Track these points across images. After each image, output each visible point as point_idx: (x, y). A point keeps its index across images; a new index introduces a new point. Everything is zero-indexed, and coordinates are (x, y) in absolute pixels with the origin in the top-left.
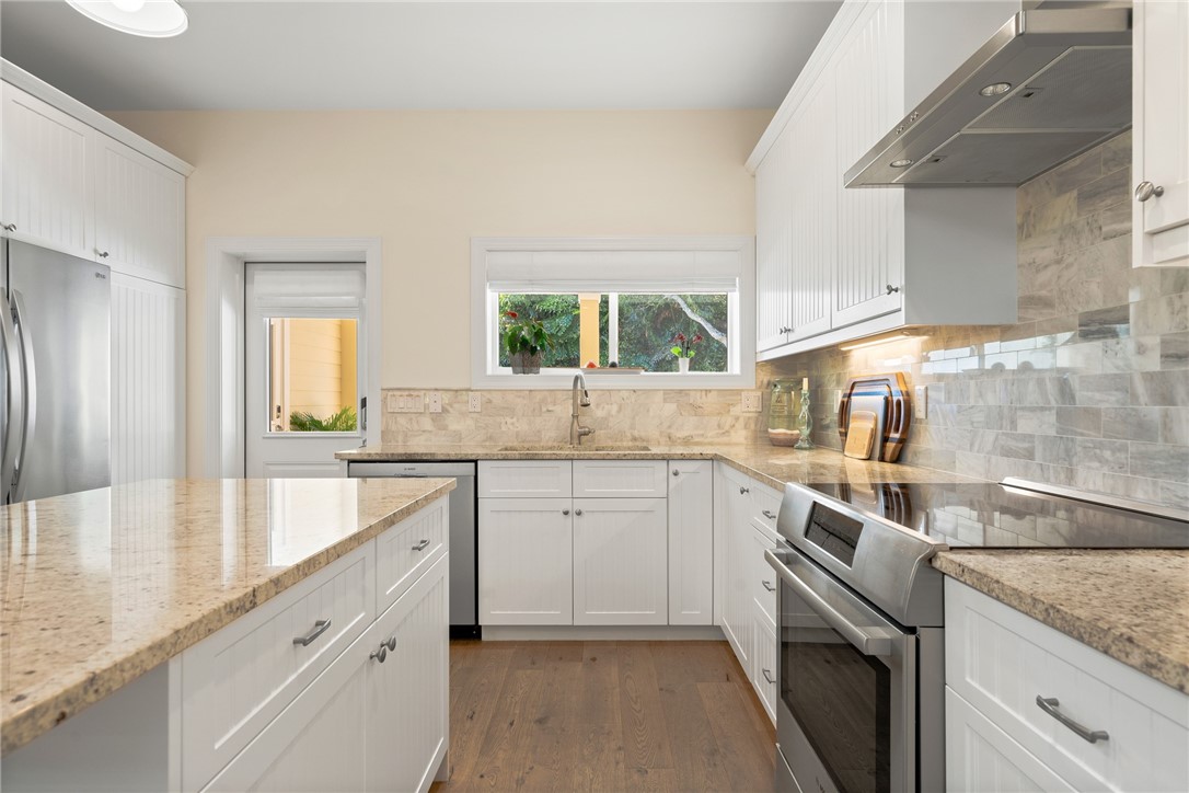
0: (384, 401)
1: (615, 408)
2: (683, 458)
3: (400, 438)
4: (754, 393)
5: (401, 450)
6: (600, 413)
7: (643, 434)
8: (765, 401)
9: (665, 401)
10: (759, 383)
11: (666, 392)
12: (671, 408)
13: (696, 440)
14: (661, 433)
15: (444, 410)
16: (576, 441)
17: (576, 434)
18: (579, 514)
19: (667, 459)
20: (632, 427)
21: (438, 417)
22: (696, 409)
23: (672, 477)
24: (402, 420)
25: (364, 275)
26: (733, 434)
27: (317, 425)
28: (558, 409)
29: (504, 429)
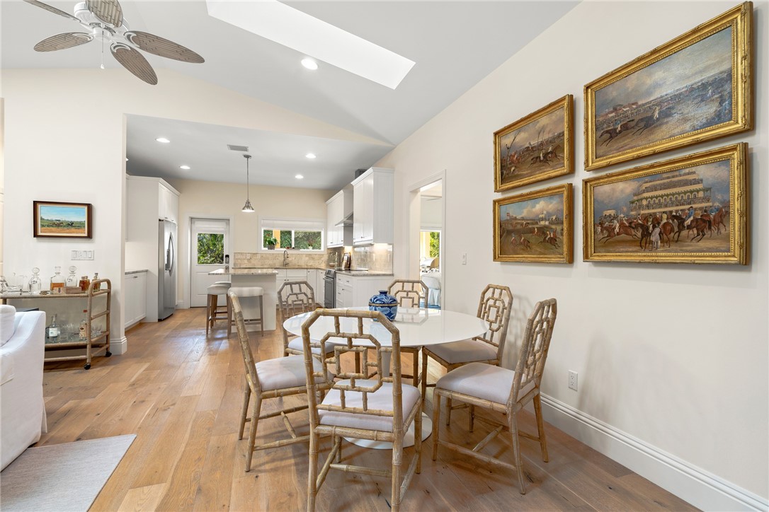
0: (234, 255)
1: (294, 258)
2: (310, 268)
3: (239, 265)
6: (290, 259)
7: (300, 263)
8: (329, 257)
10: (327, 253)
11: (306, 255)
12: (307, 258)
13: (313, 265)
14: (305, 264)
15: (251, 258)
16: (284, 266)
17: (285, 263)
18: (288, 280)
19: (307, 269)
21: (249, 260)
22: (313, 259)
25: (228, 223)
28: (280, 258)
29: (266, 263)
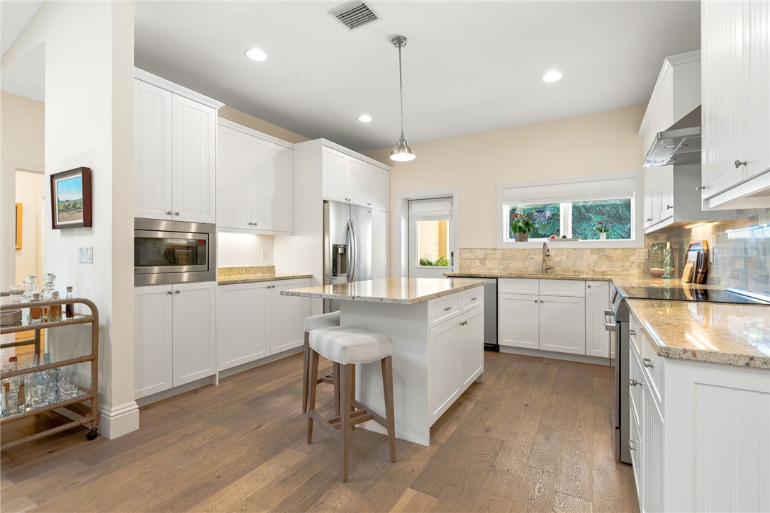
0: (460, 253)
1: (564, 257)
2: (593, 280)
3: (467, 269)
4: (642, 250)
5: (467, 273)
6: (557, 259)
7: (579, 270)
8: (649, 252)
9: (591, 254)
10: (647, 245)
11: (592, 249)
12: (595, 257)
13: (609, 273)
14: (589, 269)
15: (485, 258)
16: (544, 272)
17: (544, 269)
18: (542, 302)
19: (585, 280)
20: (574, 266)
21: (483, 261)
22: (609, 258)
23: (587, 289)
24: (467, 262)
25: (452, 202)
26: (630, 270)
27: (430, 264)
28: (536, 257)
29: (511, 266)
